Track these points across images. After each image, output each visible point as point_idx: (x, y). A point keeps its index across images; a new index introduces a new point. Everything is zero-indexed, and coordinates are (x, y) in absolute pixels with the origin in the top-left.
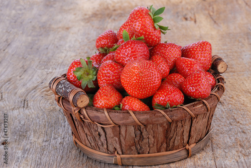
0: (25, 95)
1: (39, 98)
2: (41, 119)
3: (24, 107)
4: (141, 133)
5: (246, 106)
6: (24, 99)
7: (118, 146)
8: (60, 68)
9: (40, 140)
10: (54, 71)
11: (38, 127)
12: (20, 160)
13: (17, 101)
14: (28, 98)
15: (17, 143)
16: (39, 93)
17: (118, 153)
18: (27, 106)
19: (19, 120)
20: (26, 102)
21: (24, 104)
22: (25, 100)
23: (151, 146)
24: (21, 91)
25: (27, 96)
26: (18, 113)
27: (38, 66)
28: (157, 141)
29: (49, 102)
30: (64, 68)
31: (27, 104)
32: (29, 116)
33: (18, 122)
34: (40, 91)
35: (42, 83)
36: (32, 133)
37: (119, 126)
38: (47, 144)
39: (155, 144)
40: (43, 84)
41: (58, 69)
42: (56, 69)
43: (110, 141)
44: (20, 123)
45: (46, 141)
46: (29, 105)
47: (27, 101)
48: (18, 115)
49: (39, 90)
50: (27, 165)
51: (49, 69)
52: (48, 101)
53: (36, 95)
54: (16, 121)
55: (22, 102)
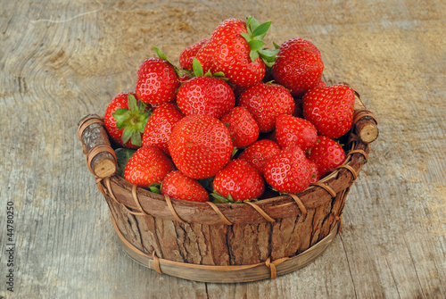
0: (19, 69)
1: (43, 74)
2: (52, 112)
3: (20, 91)
4: (185, 233)
5: (370, 88)
6: (18, 76)
7: (155, 245)
8: (66, 16)
9: (57, 151)
10: (57, 22)
11: (50, 126)
12: (33, 185)
13: (7, 81)
14: (24, 74)
15: (23, 156)
16: (39, 66)
17: (156, 254)
18: (25, 88)
19: (18, 115)
20: (22, 81)
21: (20, 85)
22: (19, 78)
23: (204, 254)
24: (11, 61)
25: (21, 70)
26: (14, 103)
27: (29, 11)
28: (213, 249)
29: (59, 82)
30: (73, 16)
31: (25, 84)
32: (32, 107)
33: (16, 118)
34: (41, 61)
35: (42, 45)
36: (43, 138)
37: (154, 218)
38: (68, 156)
39: (210, 252)
40: (44, 47)
41: (63, 17)
42: (59, 17)
43: (144, 234)
44: (21, 121)
45: (68, 152)
46: (28, 86)
47: (24, 79)
48: (14, 107)
49: (39, 59)
50: (47, 193)
51: (49, 18)
52: (57, 80)
53: (37, 69)
54: (13, 116)
55: (15, 81)
